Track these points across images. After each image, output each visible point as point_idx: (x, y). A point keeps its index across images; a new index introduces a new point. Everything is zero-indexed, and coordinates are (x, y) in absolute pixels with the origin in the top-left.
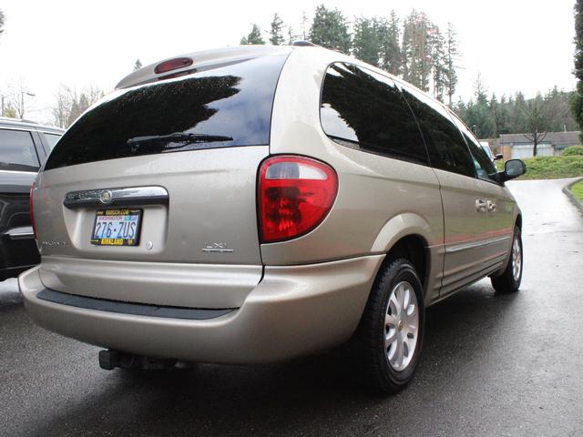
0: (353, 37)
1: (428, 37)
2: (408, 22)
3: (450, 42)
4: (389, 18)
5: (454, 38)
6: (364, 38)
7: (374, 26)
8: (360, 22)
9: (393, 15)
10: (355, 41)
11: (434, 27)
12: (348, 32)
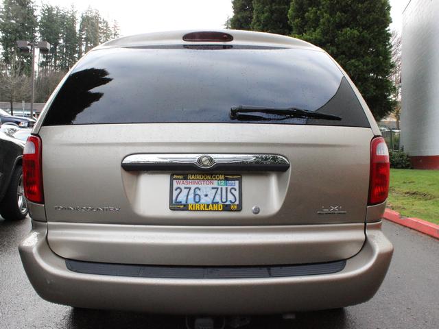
0: (39, 19)
1: (100, 28)
2: (84, 15)
3: (115, 35)
4: (69, 9)
5: (118, 32)
6: (48, 20)
7: (58, 13)
8: (46, 7)
9: (73, 6)
10: (41, 22)
11: (104, 22)
12: (35, 14)
